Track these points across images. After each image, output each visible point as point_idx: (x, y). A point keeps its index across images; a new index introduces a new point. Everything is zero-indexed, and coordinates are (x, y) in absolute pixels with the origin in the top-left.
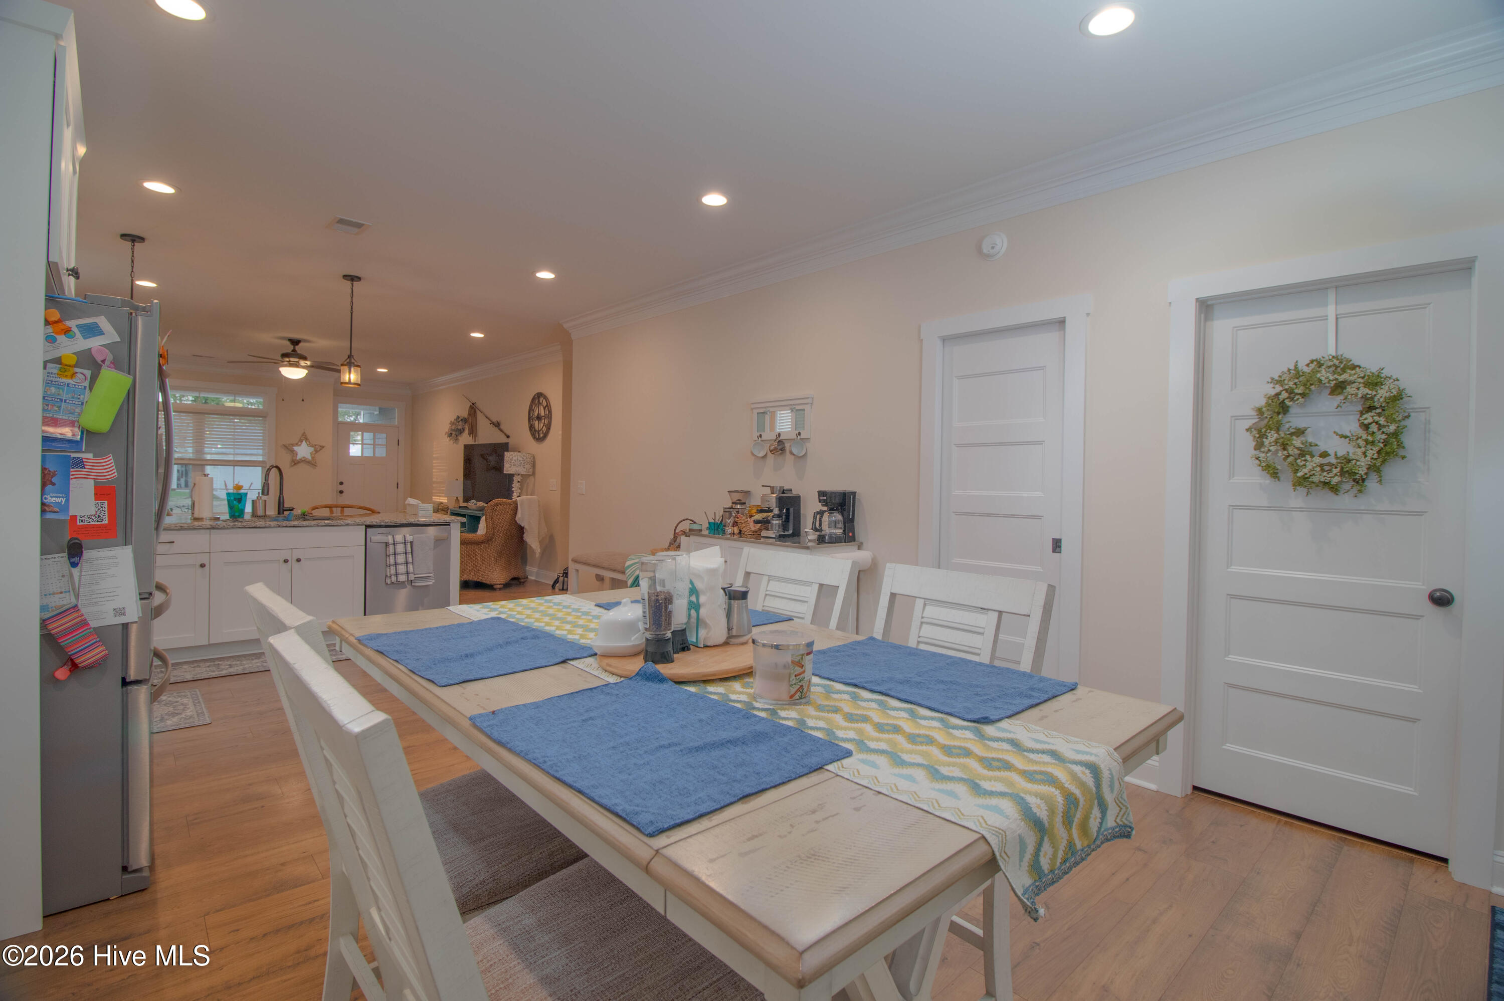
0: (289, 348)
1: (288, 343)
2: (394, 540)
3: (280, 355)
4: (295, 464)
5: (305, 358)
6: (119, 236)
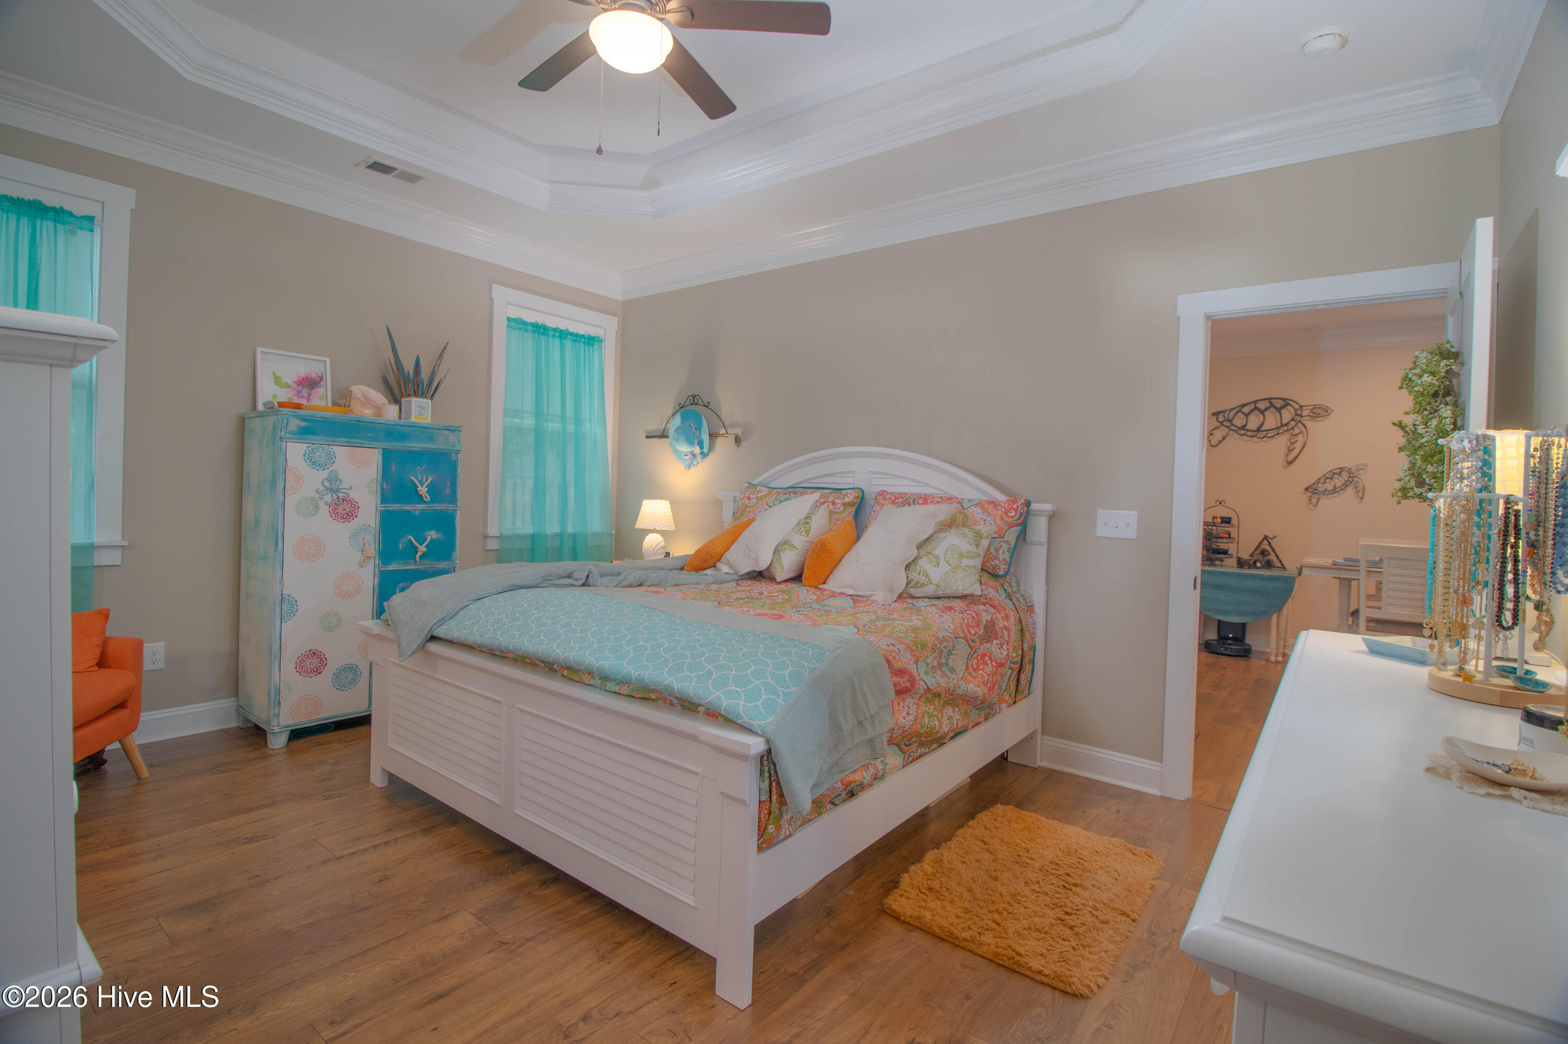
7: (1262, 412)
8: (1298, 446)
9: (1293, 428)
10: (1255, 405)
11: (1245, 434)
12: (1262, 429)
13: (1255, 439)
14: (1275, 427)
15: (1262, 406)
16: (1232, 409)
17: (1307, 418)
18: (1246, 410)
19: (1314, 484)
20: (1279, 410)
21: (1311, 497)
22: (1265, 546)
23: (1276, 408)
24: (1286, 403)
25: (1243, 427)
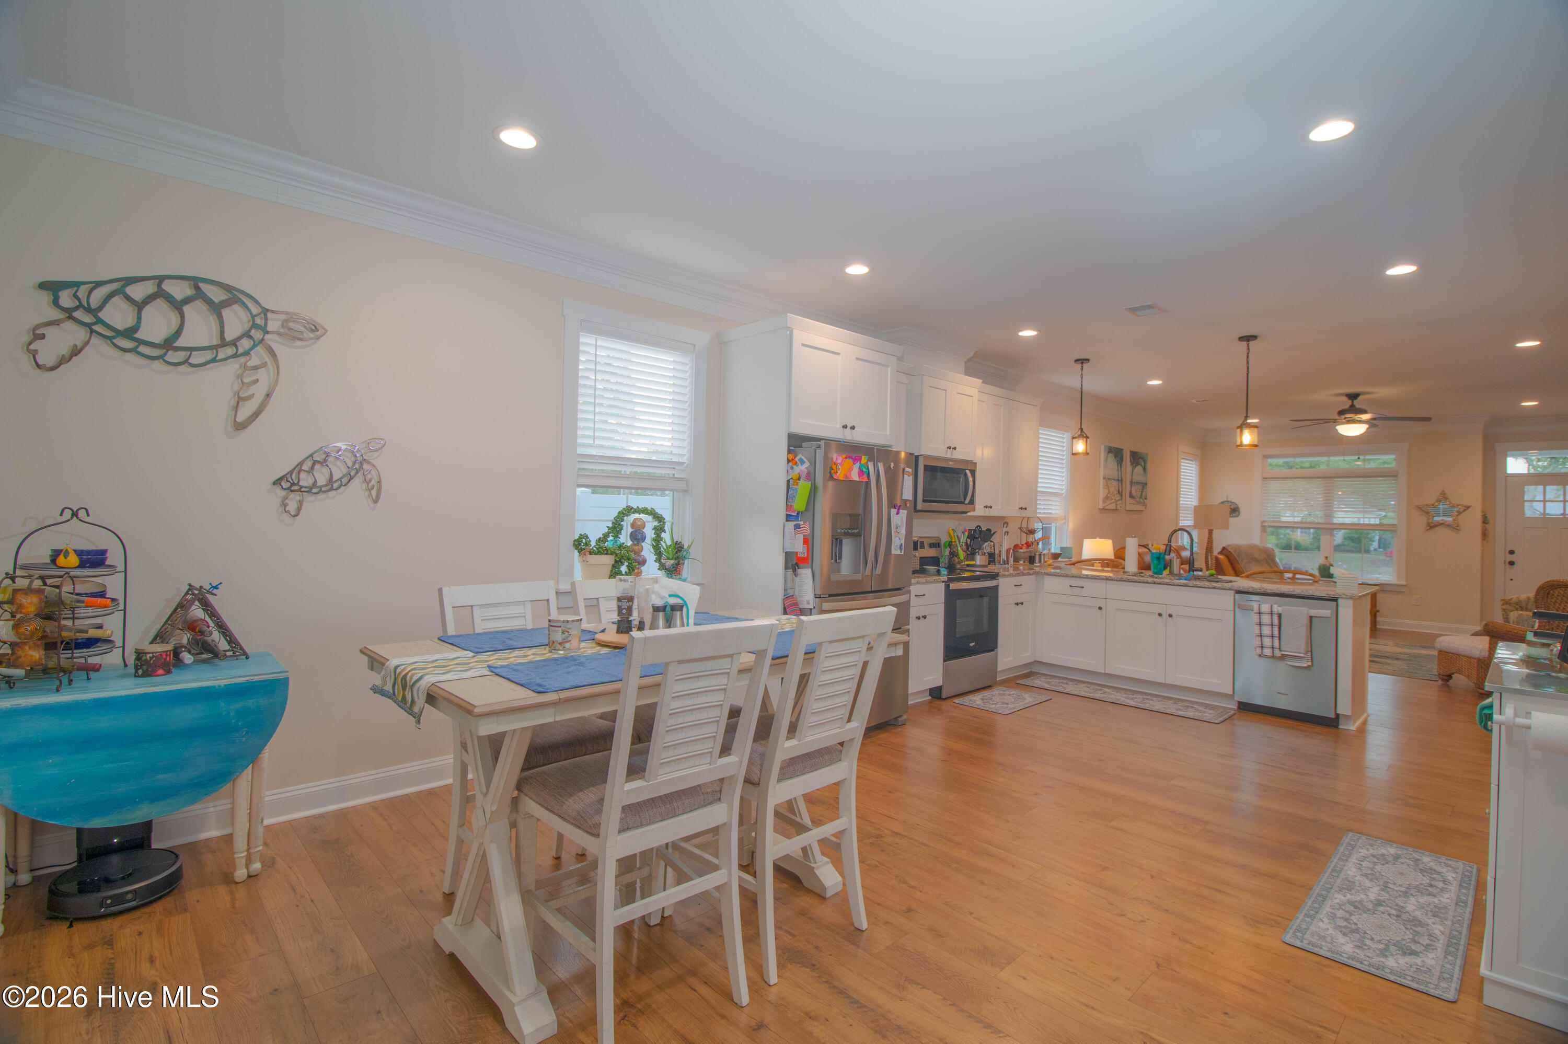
0: (1347, 403)
1: (1345, 399)
2: (1259, 609)
3: (1336, 414)
4: (1431, 528)
5: (1365, 412)
6: (1073, 362)
7: (178, 306)
8: (259, 392)
9: (247, 353)
10: (159, 285)
11: (134, 351)
12: (177, 344)
13: (157, 364)
14: (206, 344)
15: (178, 291)
16: (98, 284)
17: (275, 337)
18: (137, 292)
19: (291, 472)
20: (217, 309)
21: (286, 498)
22: (197, 612)
23: (209, 302)
24: (234, 296)
25: (129, 333)
